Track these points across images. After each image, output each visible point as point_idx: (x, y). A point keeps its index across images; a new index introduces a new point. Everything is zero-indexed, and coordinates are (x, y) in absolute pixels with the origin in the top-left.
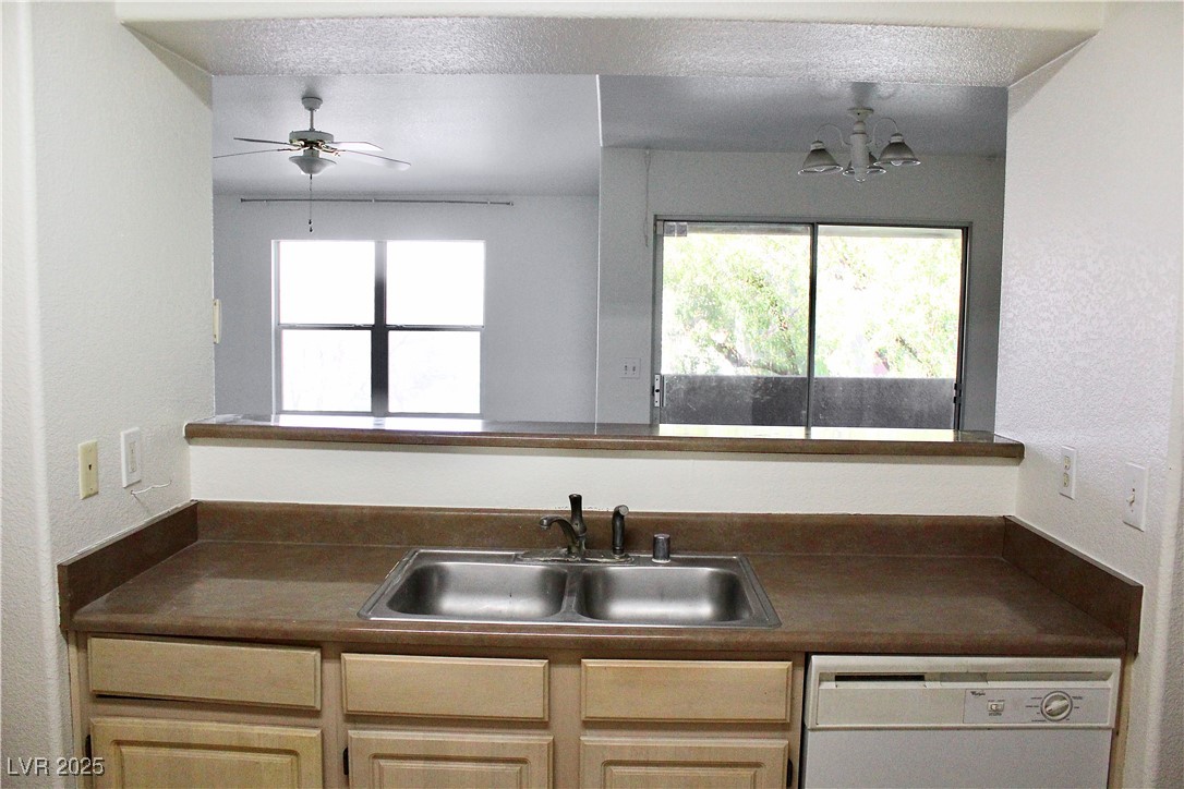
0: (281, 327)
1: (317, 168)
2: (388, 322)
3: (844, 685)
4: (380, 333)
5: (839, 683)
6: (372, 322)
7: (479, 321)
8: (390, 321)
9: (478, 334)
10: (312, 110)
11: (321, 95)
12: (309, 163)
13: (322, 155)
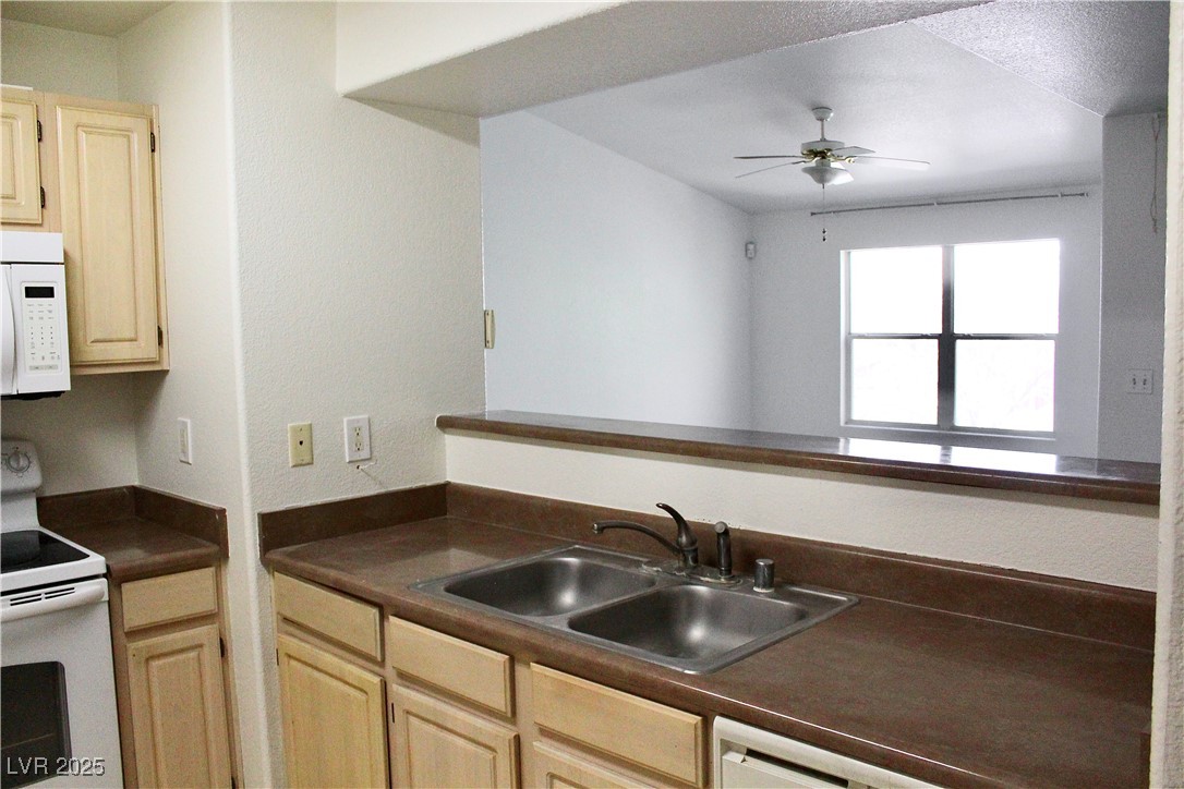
0: (850, 337)
1: (828, 176)
2: (956, 332)
3: (753, 762)
4: (947, 342)
5: (748, 758)
6: (939, 331)
7: (1055, 330)
8: (957, 330)
9: (1052, 342)
10: (822, 120)
11: (829, 105)
12: (821, 174)
13: (834, 165)
